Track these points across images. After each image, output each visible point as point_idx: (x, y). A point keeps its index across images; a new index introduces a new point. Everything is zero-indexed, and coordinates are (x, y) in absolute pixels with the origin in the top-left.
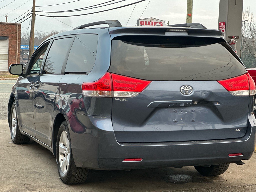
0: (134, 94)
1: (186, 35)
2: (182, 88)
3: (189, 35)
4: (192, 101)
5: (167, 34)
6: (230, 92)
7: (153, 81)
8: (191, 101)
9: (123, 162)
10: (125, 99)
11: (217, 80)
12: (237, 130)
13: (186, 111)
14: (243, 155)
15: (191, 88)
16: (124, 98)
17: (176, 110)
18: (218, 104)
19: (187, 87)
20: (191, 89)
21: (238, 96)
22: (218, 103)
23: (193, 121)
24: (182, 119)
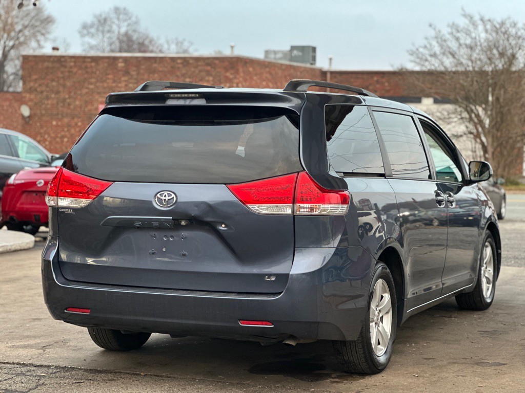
0: (84, 202)
1: (202, 102)
2: (158, 195)
3: (207, 102)
4: (173, 219)
5: (170, 102)
6: (247, 207)
7: (115, 181)
8: (171, 218)
9: (65, 311)
10: (72, 210)
11: (225, 184)
12: (268, 278)
13: (172, 237)
14: (273, 326)
15: (173, 195)
16: (71, 208)
17: (154, 233)
18: (223, 228)
19: (166, 193)
20: (173, 198)
21: (264, 214)
22: (223, 226)
23: (184, 255)
24: (164, 250)
